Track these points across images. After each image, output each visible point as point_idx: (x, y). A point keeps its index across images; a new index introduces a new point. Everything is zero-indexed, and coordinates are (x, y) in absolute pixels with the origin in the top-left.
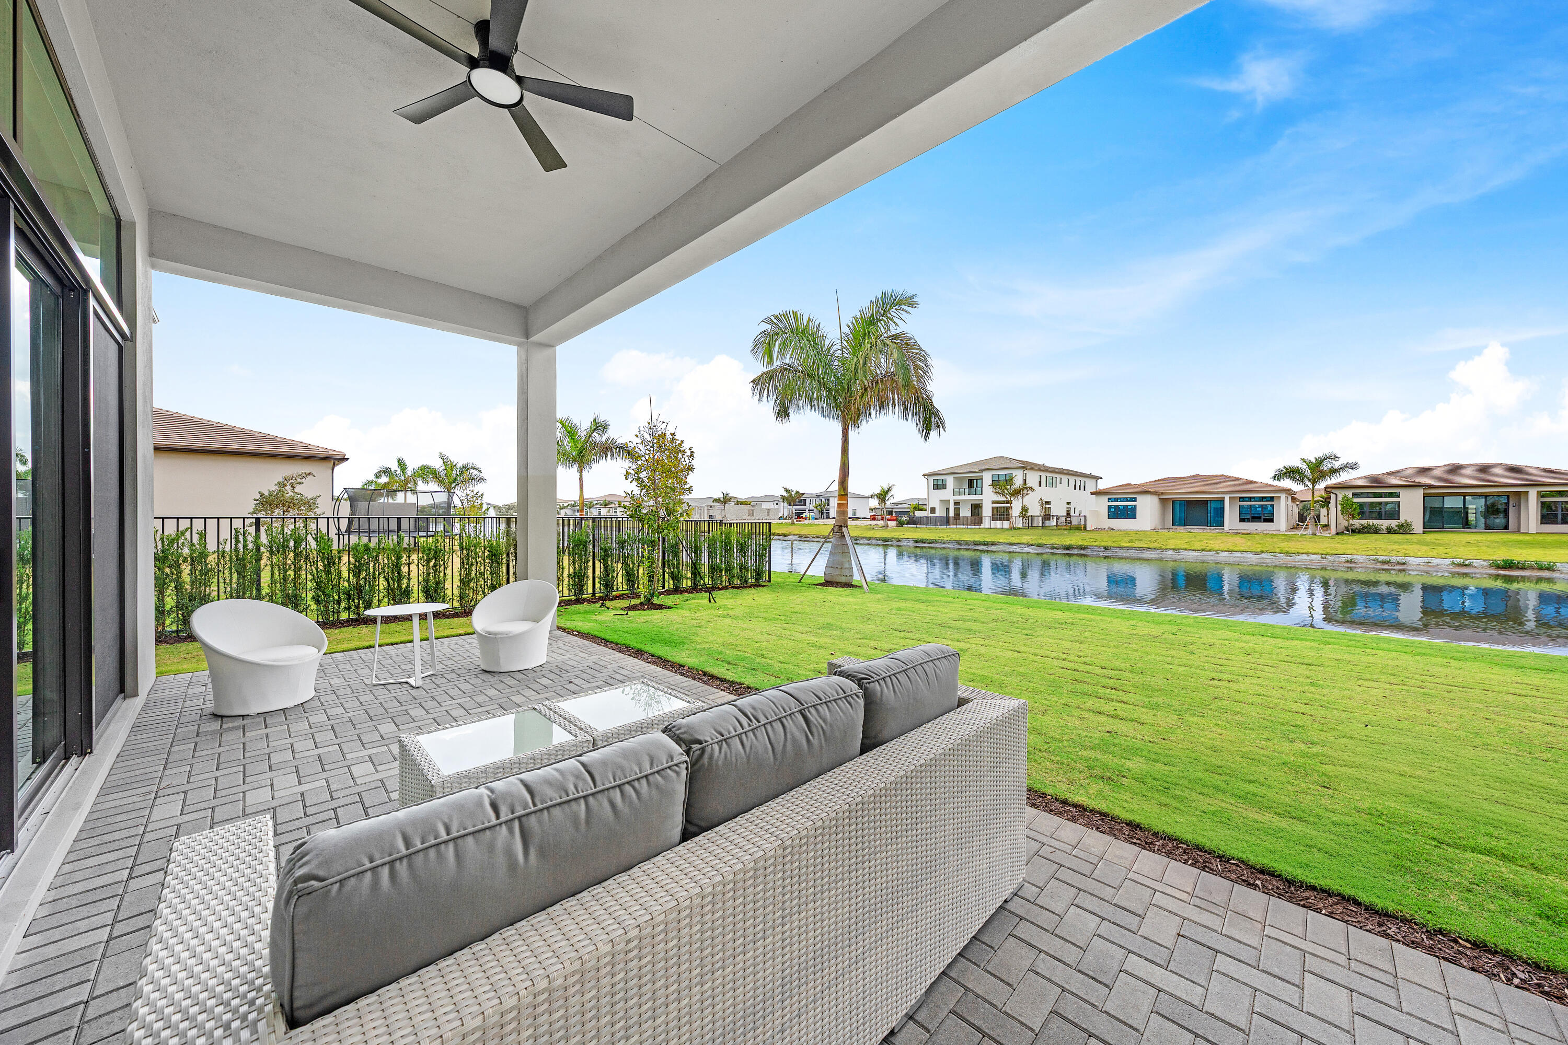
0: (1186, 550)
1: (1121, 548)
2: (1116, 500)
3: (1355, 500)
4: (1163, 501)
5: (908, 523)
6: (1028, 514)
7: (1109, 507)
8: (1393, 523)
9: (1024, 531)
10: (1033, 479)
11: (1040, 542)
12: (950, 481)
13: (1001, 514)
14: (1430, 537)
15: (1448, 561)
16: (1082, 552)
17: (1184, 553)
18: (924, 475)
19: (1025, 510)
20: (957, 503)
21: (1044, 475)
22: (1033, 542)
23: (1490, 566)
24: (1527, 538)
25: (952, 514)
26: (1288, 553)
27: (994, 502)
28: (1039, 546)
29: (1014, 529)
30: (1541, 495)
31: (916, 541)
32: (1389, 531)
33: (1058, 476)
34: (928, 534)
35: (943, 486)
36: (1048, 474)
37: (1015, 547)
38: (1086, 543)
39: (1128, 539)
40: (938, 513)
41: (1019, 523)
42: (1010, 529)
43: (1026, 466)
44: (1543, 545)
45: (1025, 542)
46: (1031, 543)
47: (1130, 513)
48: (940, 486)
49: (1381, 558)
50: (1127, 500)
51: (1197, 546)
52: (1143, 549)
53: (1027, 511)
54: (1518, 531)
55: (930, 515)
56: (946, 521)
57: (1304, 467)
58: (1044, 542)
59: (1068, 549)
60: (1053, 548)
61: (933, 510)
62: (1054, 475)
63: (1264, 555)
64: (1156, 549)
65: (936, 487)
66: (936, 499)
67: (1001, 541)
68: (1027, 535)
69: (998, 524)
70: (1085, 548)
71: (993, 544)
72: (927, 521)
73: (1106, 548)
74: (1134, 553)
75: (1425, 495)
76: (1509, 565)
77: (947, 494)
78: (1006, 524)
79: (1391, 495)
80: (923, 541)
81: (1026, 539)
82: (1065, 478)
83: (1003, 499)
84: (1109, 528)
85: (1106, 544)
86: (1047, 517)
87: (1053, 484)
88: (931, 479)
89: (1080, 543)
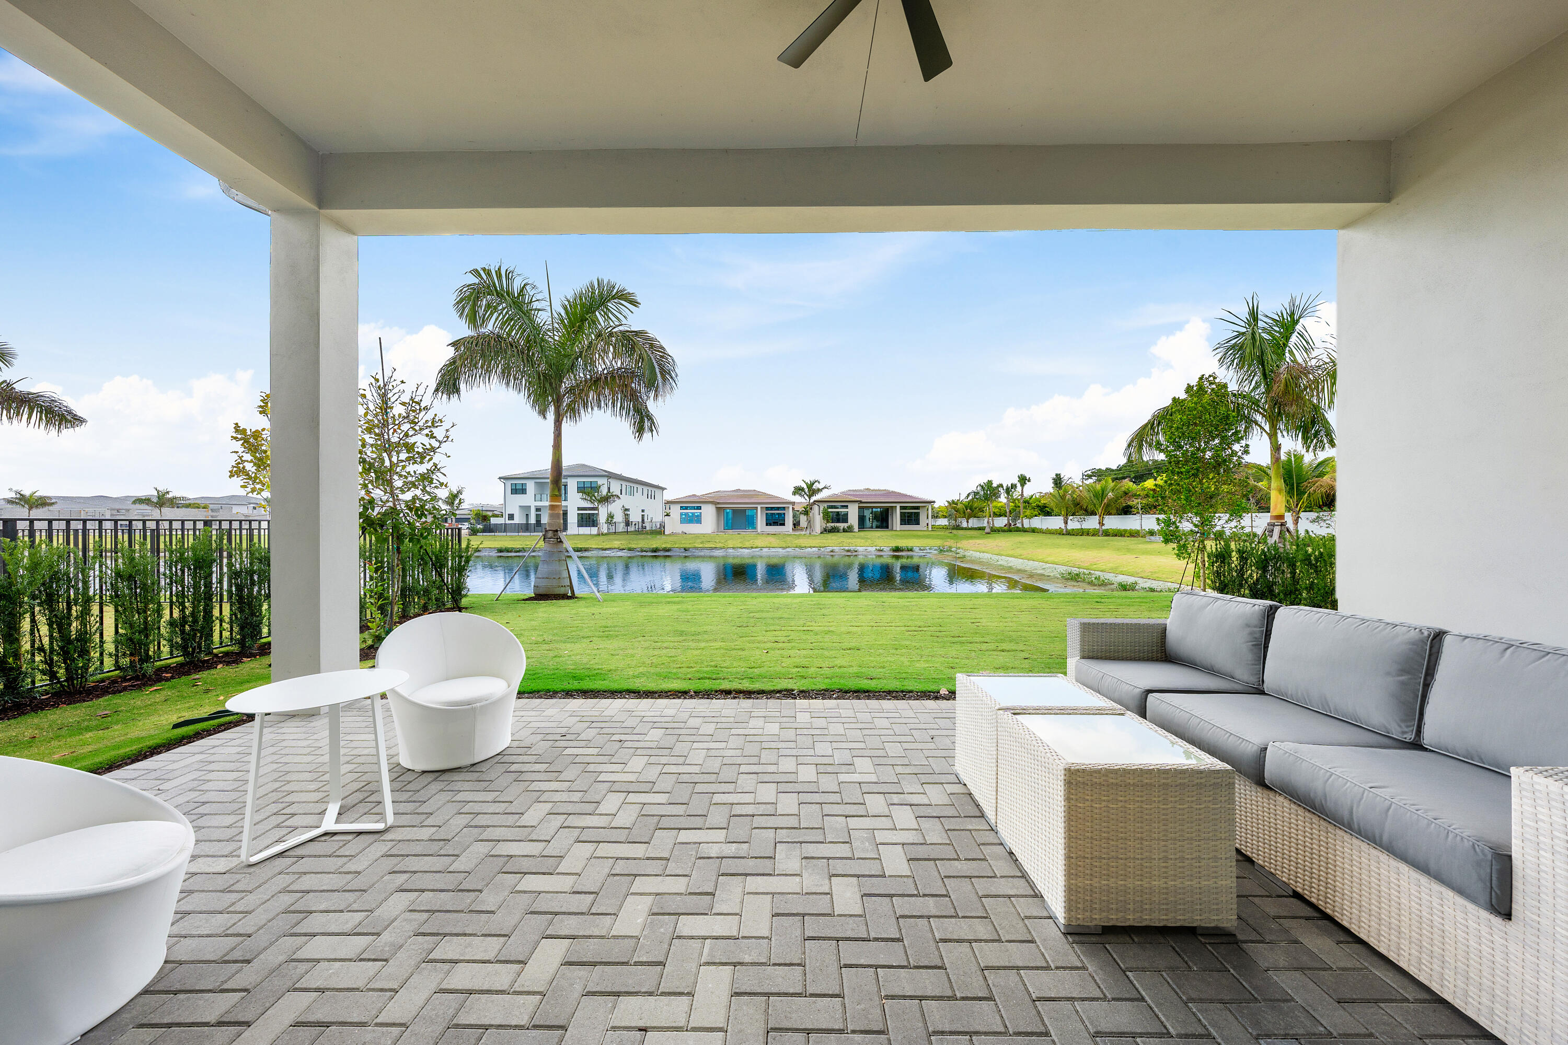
0: (741, 548)
1: (696, 548)
2: (686, 508)
3: (830, 510)
4: (718, 509)
5: (484, 531)
6: (614, 521)
7: (681, 514)
8: (845, 525)
9: (612, 537)
10: (615, 487)
11: (630, 546)
12: (531, 486)
13: (587, 520)
14: (862, 534)
15: (874, 549)
16: (667, 554)
17: (741, 550)
18: (500, 478)
19: (611, 516)
20: (538, 510)
21: (624, 484)
22: (624, 547)
23: (890, 550)
24: (897, 533)
25: (533, 520)
26: (801, 548)
27: (579, 509)
28: (630, 549)
29: (602, 534)
30: (902, 508)
31: (500, 551)
32: (844, 531)
33: (636, 486)
34: (512, 542)
35: (523, 491)
36: (628, 484)
37: (607, 552)
38: (668, 546)
39: (699, 541)
40: (517, 520)
41: (605, 529)
42: (598, 535)
43: (610, 476)
44: (907, 537)
45: (616, 546)
46: (622, 547)
47: (698, 520)
48: (518, 490)
49: (847, 548)
50: (694, 508)
51: (747, 544)
52: (712, 549)
53: (612, 517)
54: (892, 530)
55: (508, 522)
56: (526, 528)
57: (805, 487)
58: (633, 546)
59: (655, 551)
60: (642, 551)
61: (511, 517)
62: (632, 485)
63: (788, 550)
64: (721, 548)
65: (514, 491)
66: (515, 504)
67: (593, 546)
68: (617, 540)
69: (586, 530)
70: (668, 550)
71: (586, 550)
72: (505, 528)
73: (685, 550)
74: (707, 553)
75: (859, 508)
76: (897, 549)
77: (528, 499)
78: (594, 530)
79: (843, 507)
80: (508, 550)
81: (616, 544)
82: (640, 487)
83: (589, 505)
84: (683, 532)
85: (684, 546)
86: (628, 523)
87: (632, 493)
88: (509, 483)
89: (664, 546)
